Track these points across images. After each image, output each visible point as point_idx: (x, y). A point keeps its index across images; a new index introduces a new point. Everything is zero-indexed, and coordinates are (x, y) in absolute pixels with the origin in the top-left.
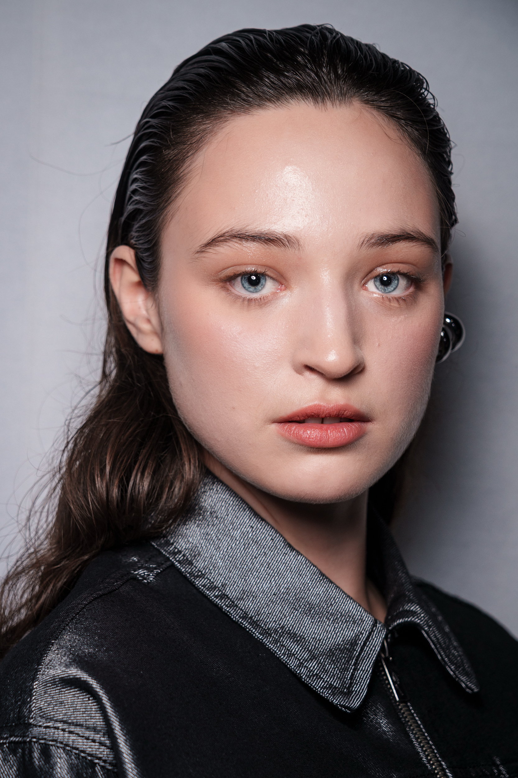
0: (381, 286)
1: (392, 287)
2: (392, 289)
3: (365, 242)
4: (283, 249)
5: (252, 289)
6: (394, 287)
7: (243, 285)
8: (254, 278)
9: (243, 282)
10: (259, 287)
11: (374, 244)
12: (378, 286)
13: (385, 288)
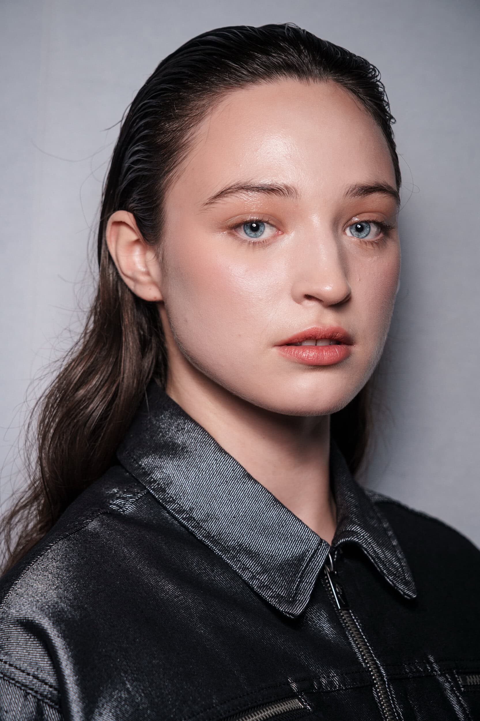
0: (355, 233)
1: (364, 233)
2: (365, 235)
3: (349, 192)
4: (283, 198)
5: (253, 234)
6: (367, 233)
7: (245, 231)
8: (254, 225)
9: (246, 229)
10: (258, 233)
11: (356, 194)
12: (353, 232)
13: (359, 234)
